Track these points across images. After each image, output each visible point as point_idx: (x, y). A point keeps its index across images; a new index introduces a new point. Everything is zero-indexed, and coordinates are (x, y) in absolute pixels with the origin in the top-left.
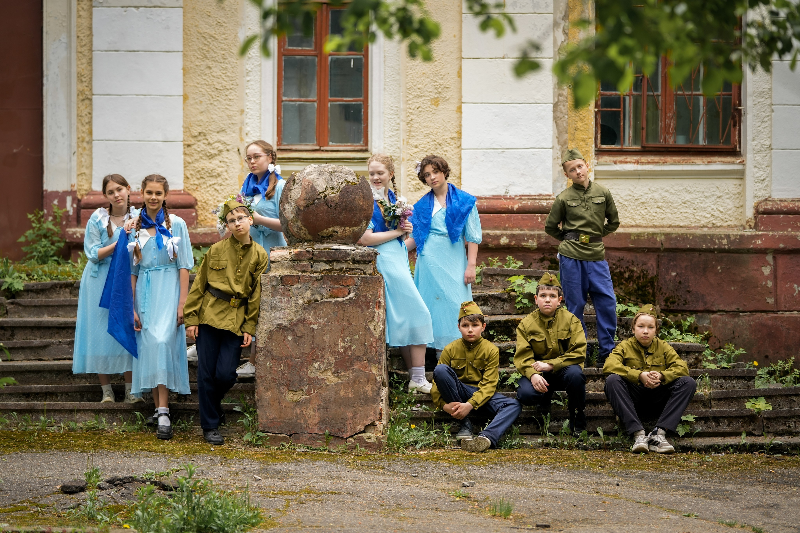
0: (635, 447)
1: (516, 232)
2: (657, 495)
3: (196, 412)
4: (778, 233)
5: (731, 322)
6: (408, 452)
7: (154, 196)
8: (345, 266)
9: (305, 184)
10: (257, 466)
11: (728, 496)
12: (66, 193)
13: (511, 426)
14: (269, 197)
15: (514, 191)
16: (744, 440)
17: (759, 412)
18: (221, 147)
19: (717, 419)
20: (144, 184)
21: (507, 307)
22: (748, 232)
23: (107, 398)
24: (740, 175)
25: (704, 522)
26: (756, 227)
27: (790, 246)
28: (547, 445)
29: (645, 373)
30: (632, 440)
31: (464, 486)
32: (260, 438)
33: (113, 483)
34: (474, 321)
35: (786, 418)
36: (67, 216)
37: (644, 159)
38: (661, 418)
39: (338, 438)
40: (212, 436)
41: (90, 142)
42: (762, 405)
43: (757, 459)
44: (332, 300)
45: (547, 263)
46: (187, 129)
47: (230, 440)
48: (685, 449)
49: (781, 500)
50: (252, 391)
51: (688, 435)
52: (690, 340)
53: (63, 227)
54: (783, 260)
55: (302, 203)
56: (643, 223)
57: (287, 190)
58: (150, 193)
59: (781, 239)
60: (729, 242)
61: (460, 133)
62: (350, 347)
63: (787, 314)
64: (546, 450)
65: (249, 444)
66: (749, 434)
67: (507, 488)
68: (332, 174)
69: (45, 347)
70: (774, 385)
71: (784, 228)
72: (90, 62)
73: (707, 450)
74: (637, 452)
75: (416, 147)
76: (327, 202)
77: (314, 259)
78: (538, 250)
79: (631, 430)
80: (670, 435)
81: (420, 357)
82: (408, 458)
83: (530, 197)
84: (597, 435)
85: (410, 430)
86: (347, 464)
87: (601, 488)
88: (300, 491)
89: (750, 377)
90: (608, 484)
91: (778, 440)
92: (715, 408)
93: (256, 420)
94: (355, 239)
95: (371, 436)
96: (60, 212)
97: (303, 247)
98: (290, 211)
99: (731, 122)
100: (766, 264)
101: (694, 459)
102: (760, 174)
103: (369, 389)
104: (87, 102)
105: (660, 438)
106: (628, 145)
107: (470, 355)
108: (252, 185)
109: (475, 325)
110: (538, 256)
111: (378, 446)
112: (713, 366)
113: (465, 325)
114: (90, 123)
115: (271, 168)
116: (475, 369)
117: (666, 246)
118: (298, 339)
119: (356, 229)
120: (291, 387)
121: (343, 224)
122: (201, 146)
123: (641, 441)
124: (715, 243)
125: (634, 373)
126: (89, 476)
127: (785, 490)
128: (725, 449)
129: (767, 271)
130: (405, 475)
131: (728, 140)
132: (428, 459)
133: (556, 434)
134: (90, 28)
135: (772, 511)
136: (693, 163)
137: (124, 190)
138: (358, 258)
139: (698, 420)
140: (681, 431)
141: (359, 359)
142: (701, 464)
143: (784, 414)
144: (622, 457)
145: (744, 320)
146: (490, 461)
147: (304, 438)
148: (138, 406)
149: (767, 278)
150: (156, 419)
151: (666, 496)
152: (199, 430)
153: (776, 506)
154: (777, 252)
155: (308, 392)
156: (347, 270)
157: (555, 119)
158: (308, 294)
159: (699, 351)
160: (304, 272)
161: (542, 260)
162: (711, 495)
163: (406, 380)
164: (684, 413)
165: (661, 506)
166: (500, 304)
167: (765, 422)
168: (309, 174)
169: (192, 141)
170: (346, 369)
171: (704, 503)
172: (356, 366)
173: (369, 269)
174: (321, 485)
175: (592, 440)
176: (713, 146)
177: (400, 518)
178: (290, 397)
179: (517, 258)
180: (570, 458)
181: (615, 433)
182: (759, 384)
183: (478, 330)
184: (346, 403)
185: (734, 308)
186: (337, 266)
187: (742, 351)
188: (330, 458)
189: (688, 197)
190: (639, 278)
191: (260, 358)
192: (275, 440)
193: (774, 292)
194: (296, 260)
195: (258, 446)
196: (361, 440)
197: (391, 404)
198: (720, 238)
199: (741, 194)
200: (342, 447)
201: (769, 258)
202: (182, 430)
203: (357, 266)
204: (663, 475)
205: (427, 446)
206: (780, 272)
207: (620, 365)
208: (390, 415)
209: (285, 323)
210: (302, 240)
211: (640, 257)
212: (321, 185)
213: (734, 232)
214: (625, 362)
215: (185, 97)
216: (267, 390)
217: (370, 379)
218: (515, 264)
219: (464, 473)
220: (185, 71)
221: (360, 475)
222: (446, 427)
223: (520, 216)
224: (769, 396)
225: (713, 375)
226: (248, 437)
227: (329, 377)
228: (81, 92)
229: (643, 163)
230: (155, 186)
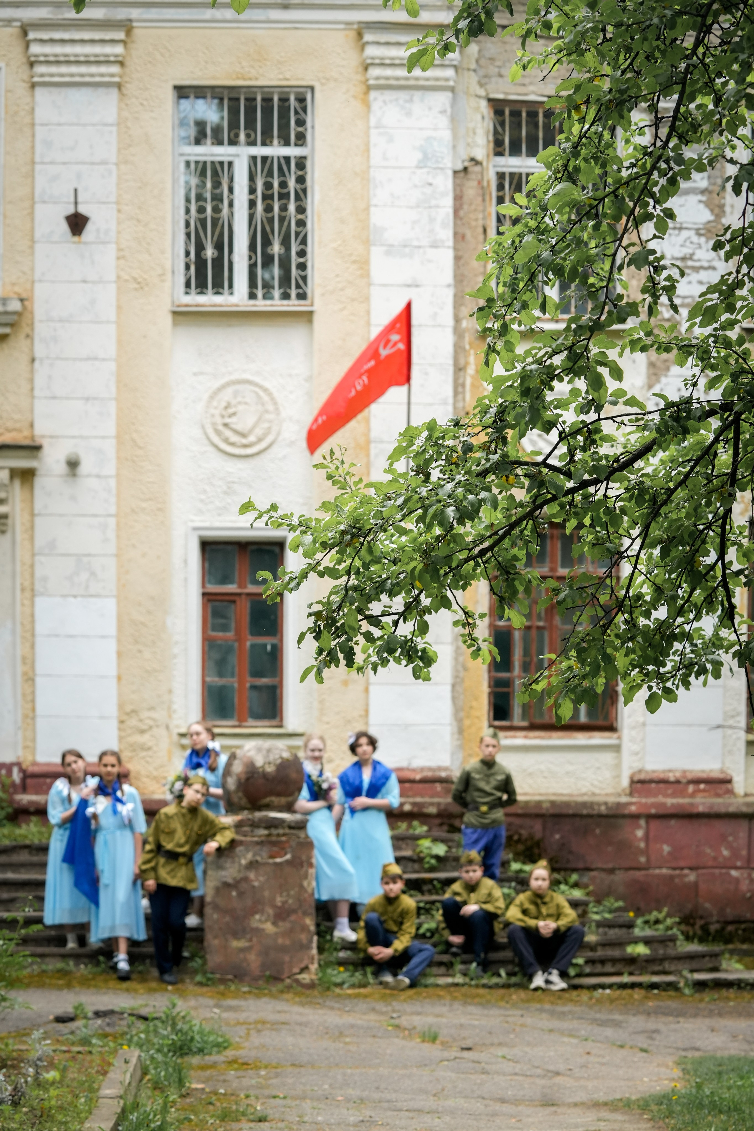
0: (533, 986)
1: (418, 800)
2: (556, 1024)
3: (150, 957)
4: (651, 800)
5: (608, 878)
6: (337, 990)
7: (109, 769)
8: (281, 831)
9: (245, 760)
10: (211, 1002)
11: (617, 1024)
12: (12, 765)
13: (424, 969)
14: (212, 769)
15: (417, 763)
16: (626, 979)
17: (639, 955)
18: (151, 723)
19: (603, 962)
20: (101, 758)
21: (416, 866)
22: (624, 799)
23: (71, 945)
24: (617, 748)
25: (599, 1045)
26: (631, 794)
27: (661, 811)
28: (457, 985)
29: (541, 923)
30: (530, 978)
31: (392, 1018)
32: (209, 979)
33: (98, 1014)
34: (394, 879)
35: (662, 960)
36: (13, 784)
37: (532, 734)
38: (555, 961)
39: (276, 979)
40: (167, 977)
41: (34, 718)
42: (641, 950)
43: (638, 994)
44: (271, 861)
45: (445, 828)
46: (121, 706)
47: (182, 981)
48: (575, 987)
49: (661, 1027)
50: (201, 940)
51: (579, 975)
52: (577, 894)
53: (11, 795)
54: (655, 824)
55: (243, 777)
56: (530, 791)
57: (229, 764)
58: (106, 765)
59: (653, 805)
60: (608, 808)
61: (367, 711)
62: (286, 902)
63: (657, 871)
64: (457, 988)
65: (200, 984)
66: (631, 974)
67: (431, 1020)
68: (269, 751)
69: (12, 901)
70: (648, 932)
71: (656, 795)
72: (33, 646)
73: (595, 987)
74: (536, 989)
75: (328, 723)
76: (265, 776)
77: (254, 825)
78: (439, 815)
79: (530, 971)
80: (564, 975)
81: (344, 909)
82: (339, 996)
83: (430, 769)
84: (499, 975)
85: (339, 972)
86: (287, 1000)
87: (510, 1019)
88: (256, 1022)
89: (630, 926)
90: (514, 1016)
91: (656, 979)
92: (600, 953)
93: (205, 963)
94: (289, 808)
95: (305, 978)
96: (7, 781)
97: (244, 815)
98: (231, 783)
99: (609, 701)
100: (639, 827)
101: (584, 995)
102: (635, 748)
103: (303, 937)
104: (30, 682)
105: (555, 977)
106: (517, 721)
107: (390, 909)
108: (195, 760)
109: (395, 882)
110: (437, 821)
111: (312, 986)
112: (597, 917)
113: (387, 883)
114: (33, 701)
115: (211, 745)
116: (395, 922)
117: (552, 811)
118: (241, 894)
119: (290, 799)
120: (236, 935)
121: (279, 794)
122: (133, 722)
123: (539, 980)
124: (593, 809)
125: (532, 923)
126: (76, 1008)
127: (664, 1019)
128: (610, 986)
129: (640, 833)
130: (339, 1009)
131: (607, 716)
132: (357, 996)
133: (465, 975)
134: (33, 615)
135: (655, 1035)
136: (575, 738)
137: (80, 763)
138: (293, 824)
139: (587, 962)
140: (572, 972)
141: (294, 911)
142: (591, 998)
143: (660, 957)
144: (522, 994)
145: (620, 877)
146: (410, 998)
147: (247, 979)
148: (100, 952)
149: (640, 840)
150: (116, 963)
151: (565, 1025)
152: (155, 972)
153: (657, 1031)
154: (650, 817)
155: (251, 940)
156: (284, 835)
157: (454, 699)
158: (250, 856)
159: (586, 904)
160: (245, 836)
161: (441, 825)
162: (603, 1023)
163: (331, 930)
164: (574, 957)
165: (562, 1033)
166: (410, 864)
167: (644, 964)
168: (249, 751)
169: (124, 718)
170: (284, 920)
171: (597, 1030)
172: (293, 918)
173: (302, 835)
174: (271, 1017)
175: (495, 980)
176: (594, 722)
177: (346, 1043)
178: (236, 944)
179: (423, 823)
180: (478, 996)
181: (514, 974)
182: (637, 932)
183: (397, 887)
184: (283, 949)
185: (610, 866)
186: (274, 832)
187: (620, 904)
188: (272, 996)
189: (570, 768)
190: (526, 840)
191: (208, 910)
192: (223, 981)
193: (646, 852)
194: (238, 826)
195: (207, 985)
196: (297, 981)
197: (321, 950)
198: (599, 804)
199: (618, 766)
200: (280, 986)
201: (642, 822)
202: (140, 972)
203: (292, 831)
204: (560, 1009)
205: (353, 986)
206: (652, 835)
207: (520, 916)
208: (319, 960)
209: (230, 881)
210: (242, 809)
211: (528, 822)
212: (259, 761)
213: (611, 800)
214: (525, 912)
215: (119, 678)
216: (215, 937)
217: (304, 928)
218: (421, 829)
219: (389, 1008)
220: (119, 654)
221: (301, 1009)
222: (369, 970)
223: (421, 786)
224: (647, 942)
225: (599, 924)
226: (199, 978)
227: (269, 927)
228: (25, 674)
229: (530, 738)
230: (110, 759)
